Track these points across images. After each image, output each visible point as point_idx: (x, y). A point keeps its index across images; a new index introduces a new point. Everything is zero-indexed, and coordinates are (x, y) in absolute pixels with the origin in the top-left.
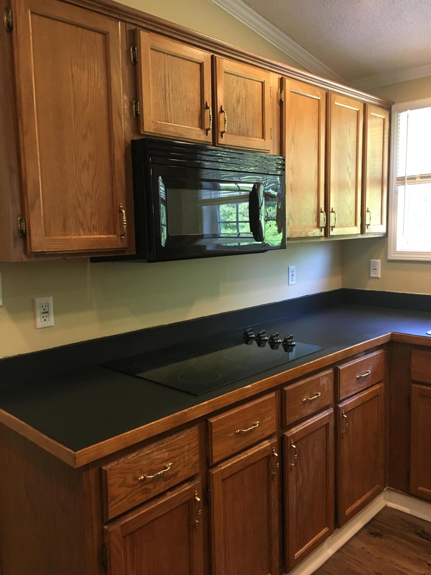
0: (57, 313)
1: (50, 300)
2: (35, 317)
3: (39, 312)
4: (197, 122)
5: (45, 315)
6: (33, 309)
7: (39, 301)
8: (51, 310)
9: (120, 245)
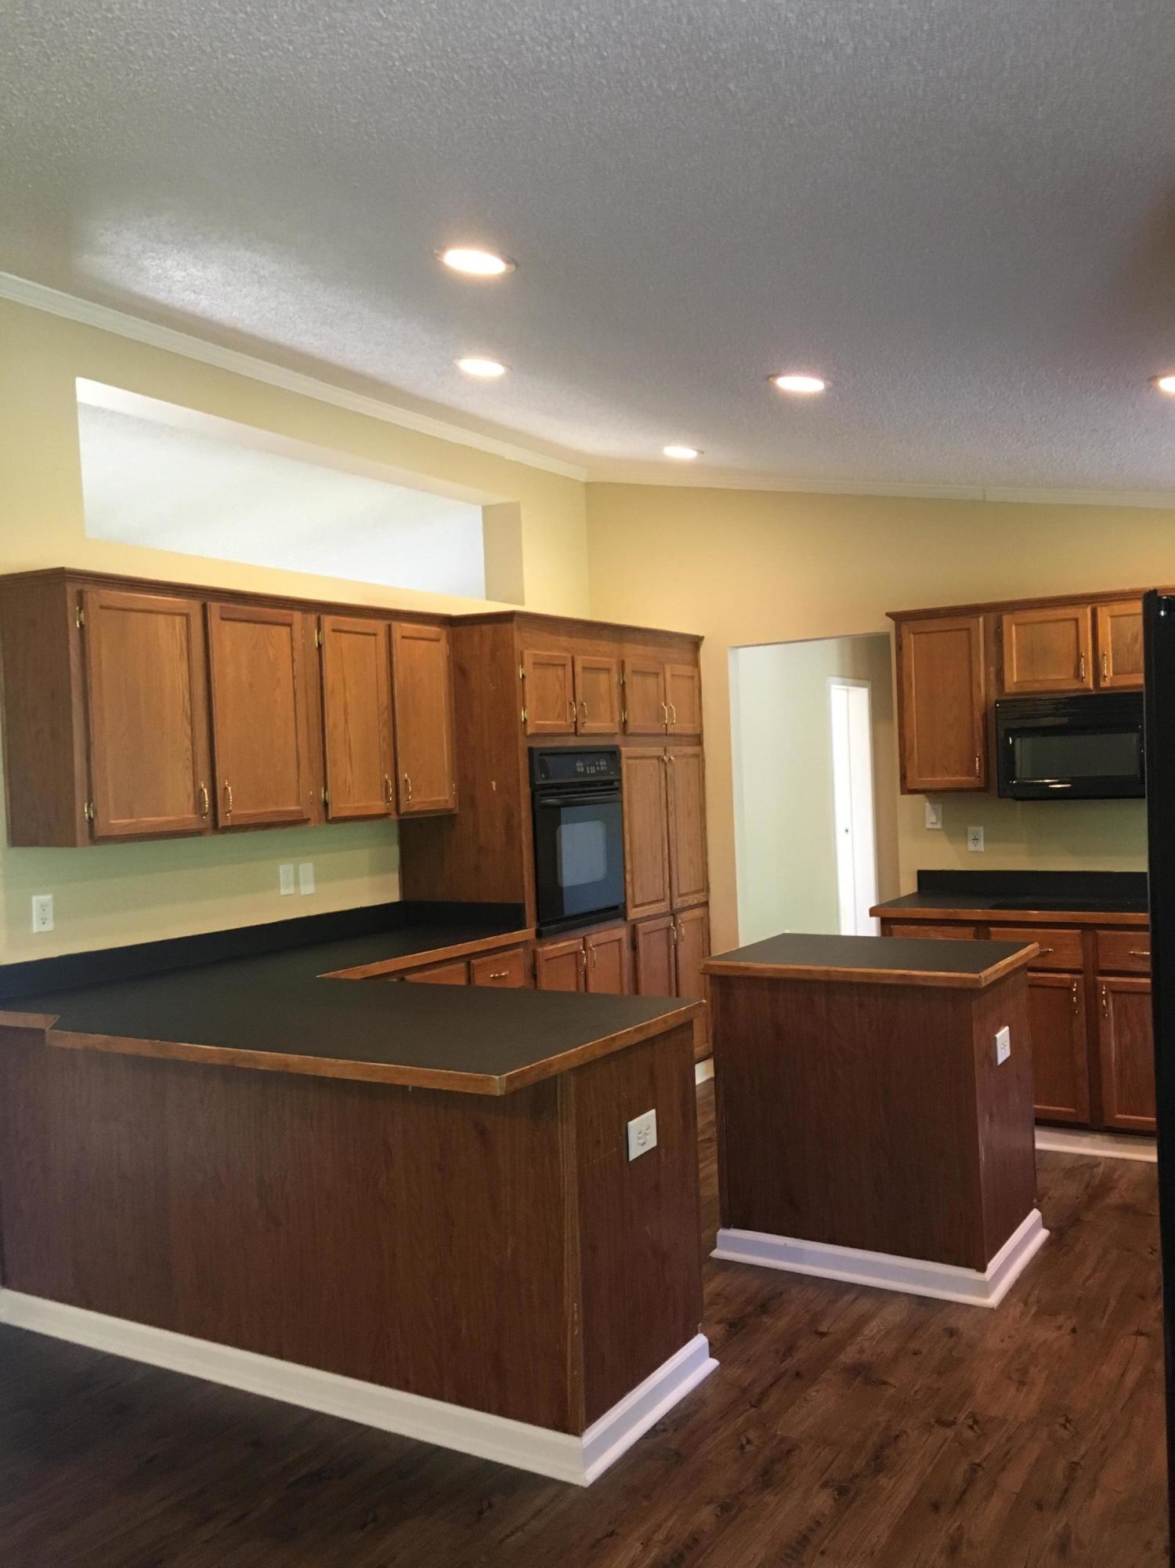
0: (986, 840)
1: (981, 829)
2: (967, 842)
3: (970, 837)
4: (1072, 671)
5: (975, 841)
6: (966, 834)
7: (972, 829)
8: (982, 838)
9: (977, 785)
